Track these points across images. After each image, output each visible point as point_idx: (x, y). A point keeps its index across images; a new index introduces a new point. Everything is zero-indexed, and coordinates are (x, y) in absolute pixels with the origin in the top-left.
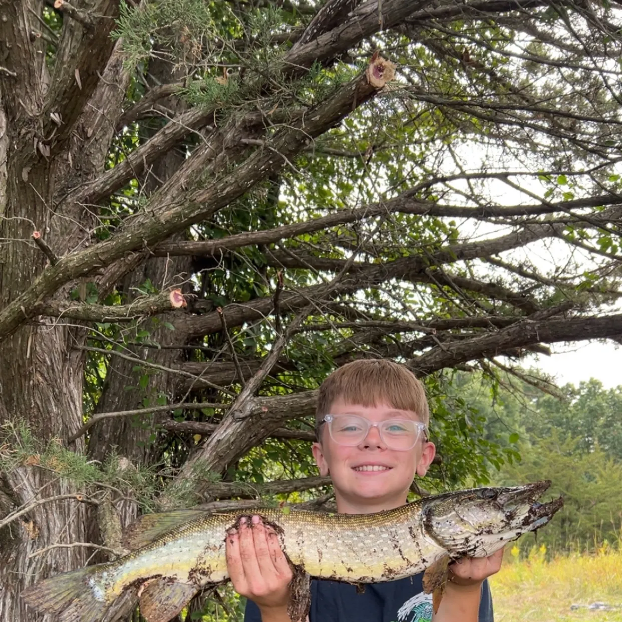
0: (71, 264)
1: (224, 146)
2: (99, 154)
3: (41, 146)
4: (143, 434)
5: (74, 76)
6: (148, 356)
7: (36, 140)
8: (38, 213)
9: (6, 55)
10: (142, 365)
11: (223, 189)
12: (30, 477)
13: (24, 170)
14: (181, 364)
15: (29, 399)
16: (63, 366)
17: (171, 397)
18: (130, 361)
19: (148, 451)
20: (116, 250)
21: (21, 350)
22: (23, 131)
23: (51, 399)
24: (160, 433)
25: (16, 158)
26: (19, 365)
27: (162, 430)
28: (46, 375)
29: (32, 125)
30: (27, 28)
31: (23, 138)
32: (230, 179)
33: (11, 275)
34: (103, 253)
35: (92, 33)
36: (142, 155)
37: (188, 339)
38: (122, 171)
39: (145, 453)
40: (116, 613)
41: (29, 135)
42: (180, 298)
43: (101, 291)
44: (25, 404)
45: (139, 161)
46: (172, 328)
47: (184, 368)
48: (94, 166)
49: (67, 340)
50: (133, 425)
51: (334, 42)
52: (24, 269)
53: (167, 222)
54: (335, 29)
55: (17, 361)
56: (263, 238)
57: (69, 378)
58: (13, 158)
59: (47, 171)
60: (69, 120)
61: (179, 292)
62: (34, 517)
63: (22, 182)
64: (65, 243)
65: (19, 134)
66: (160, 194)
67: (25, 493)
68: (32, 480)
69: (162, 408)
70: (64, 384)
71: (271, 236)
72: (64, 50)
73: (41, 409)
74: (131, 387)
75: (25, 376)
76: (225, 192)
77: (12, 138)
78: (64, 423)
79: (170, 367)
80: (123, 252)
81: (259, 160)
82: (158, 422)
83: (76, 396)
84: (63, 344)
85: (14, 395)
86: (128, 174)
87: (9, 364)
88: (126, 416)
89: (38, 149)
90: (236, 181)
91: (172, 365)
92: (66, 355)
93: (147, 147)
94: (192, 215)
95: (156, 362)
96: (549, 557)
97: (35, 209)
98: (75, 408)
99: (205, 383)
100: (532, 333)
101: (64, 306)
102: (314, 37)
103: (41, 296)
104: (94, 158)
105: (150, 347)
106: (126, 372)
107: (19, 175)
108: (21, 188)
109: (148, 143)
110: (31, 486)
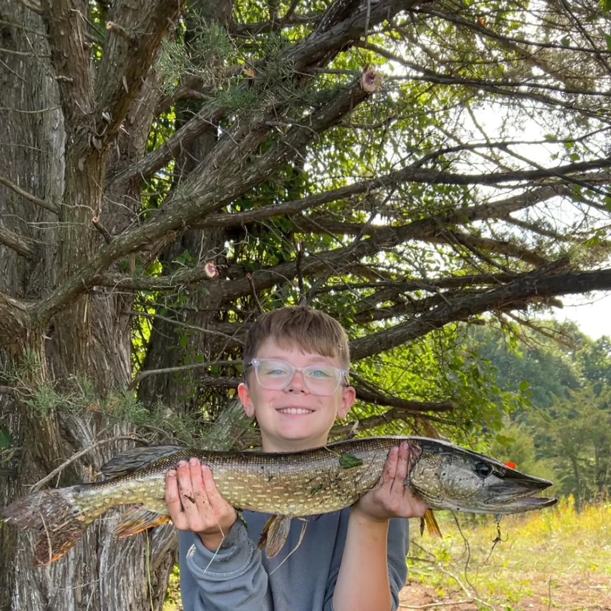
0: (123, 242)
1: (250, 129)
2: (141, 139)
3: (94, 140)
4: (184, 390)
5: (121, 82)
6: (187, 319)
7: (90, 135)
8: (92, 197)
9: (64, 63)
10: (182, 326)
11: (247, 177)
12: (88, 427)
13: (80, 160)
14: (217, 325)
15: (86, 359)
16: (114, 329)
17: (207, 355)
18: (170, 324)
19: (188, 404)
20: (160, 230)
21: (79, 316)
22: (79, 128)
23: (104, 358)
24: (199, 388)
25: (73, 151)
26: (77, 329)
27: (201, 385)
28: (100, 337)
29: (86, 122)
30: (81, 39)
31: (79, 133)
32: (253, 168)
33: (70, 251)
34: (150, 232)
35: (137, 46)
36: (178, 139)
37: (222, 302)
38: (161, 154)
39: (186, 406)
40: (165, 545)
41: (84, 131)
42: (213, 269)
43: (145, 262)
44: (83, 363)
45: (176, 144)
46: (208, 293)
47: (219, 329)
48: (136, 149)
49: (116, 306)
50: (174, 381)
51: (346, 32)
52: (81, 245)
53: (202, 205)
54: (347, 19)
55: (76, 325)
56: (287, 209)
57: (119, 340)
58: (71, 150)
59: (99, 160)
60: (118, 118)
61: (212, 265)
62: (93, 461)
63: (78, 171)
64: (113, 220)
65: (76, 130)
66: (195, 173)
67: (84, 440)
68: (90, 430)
69: (200, 365)
70: (115, 345)
71: (294, 207)
72: (110, 49)
73: (97, 368)
74: (172, 347)
75: (82, 338)
76: (249, 179)
77: (69, 134)
78: (116, 380)
79: (206, 328)
80: (166, 231)
81: (276, 153)
82: (197, 378)
83: (125, 356)
84: (113, 309)
85: (73, 355)
86: (167, 156)
87: (69, 328)
88: (168, 373)
89: (92, 143)
90: (257, 170)
91: (209, 326)
92: (116, 319)
93: (183, 132)
94: (222, 199)
95: (194, 324)
96: (577, 507)
97: (89, 193)
98: (125, 367)
99: (237, 342)
100: (531, 288)
101: (118, 278)
102: (328, 27)
103: (99, 270)
104: (137, 142)
105: (188, 310)
106: (168, 333)
107: (76, 165)
108: (78, 176)
109: (184, 128)
110: (89, 435)
